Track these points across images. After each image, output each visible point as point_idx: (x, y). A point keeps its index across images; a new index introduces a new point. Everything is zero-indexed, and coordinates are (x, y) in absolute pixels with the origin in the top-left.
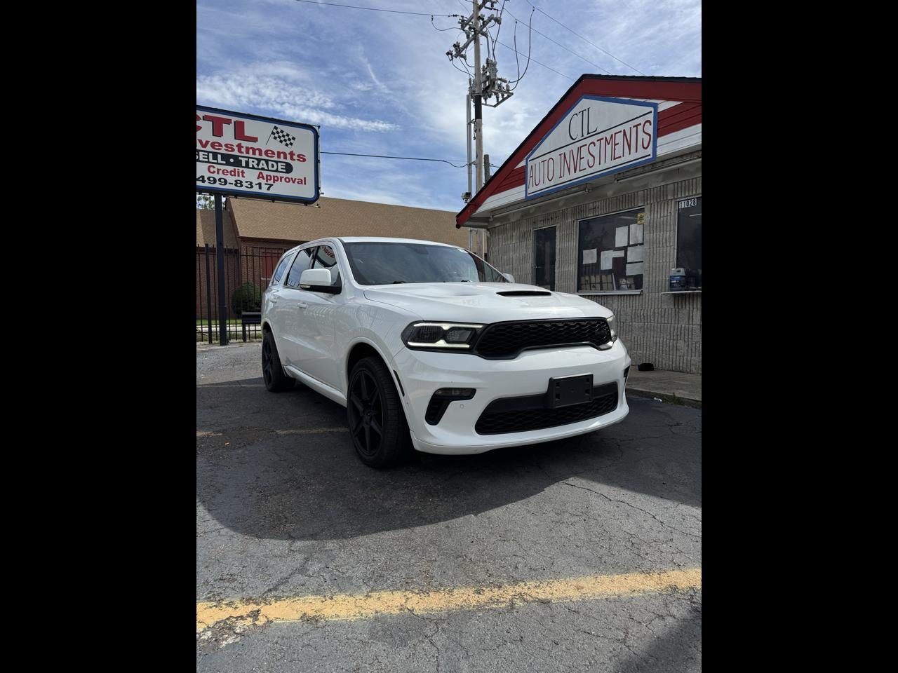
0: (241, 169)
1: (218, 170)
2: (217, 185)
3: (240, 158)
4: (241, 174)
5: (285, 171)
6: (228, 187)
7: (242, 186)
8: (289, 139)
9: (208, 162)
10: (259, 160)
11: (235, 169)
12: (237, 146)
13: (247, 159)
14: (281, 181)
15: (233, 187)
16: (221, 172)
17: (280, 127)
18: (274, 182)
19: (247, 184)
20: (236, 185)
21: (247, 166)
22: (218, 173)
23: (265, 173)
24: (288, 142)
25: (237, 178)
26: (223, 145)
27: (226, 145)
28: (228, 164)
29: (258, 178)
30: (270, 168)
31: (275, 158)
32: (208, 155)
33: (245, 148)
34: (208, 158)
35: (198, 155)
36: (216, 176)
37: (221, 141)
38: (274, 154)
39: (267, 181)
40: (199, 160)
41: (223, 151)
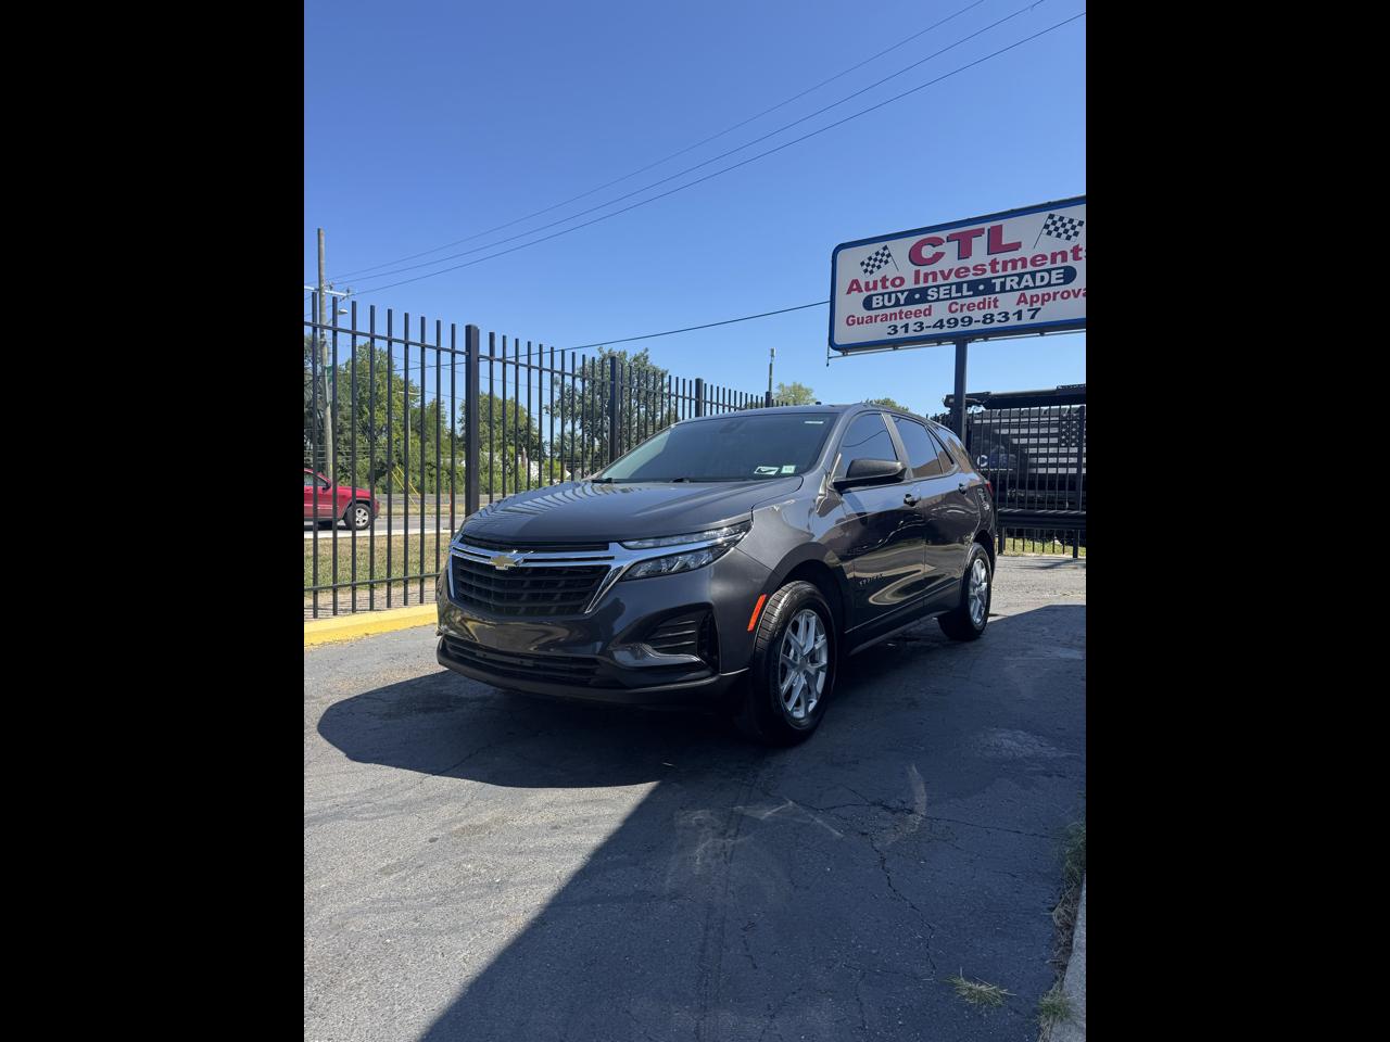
0: (993, 297)
1: (962, 306)
2: (959, 328)
3: (993, 281)
4: (992, 304)
5: (1062, 281)
6: (974, 327)
7: (992, 321)
9: (951, 298)
10: (1021, 276)
11: (985, 299)
12: (990, 264)
13: (1003, 280)
14: (1054, 299)
15: (980, 326)
16: (965, 308)
17: (1058, 213)
18: (1043, 304)
19: (1000, 318)
20: (984, 322)
21: (1003, 290)
22: (962, 310)
23: (1028, 293)
25: (987, 311)
26: (972, 269)
28: (977, 293)
29: (1018, 304)
30: (1038, 283)
31: (1048, 265)
32: (950, 289)
33: (1001, 263)
34: (950, 293)
35: (938, 292)
36: (959, 316)
37: (970, 263)
38: (1046, 259)
39: (1031, 305)
40: (938, 300)
41: (971, 277)
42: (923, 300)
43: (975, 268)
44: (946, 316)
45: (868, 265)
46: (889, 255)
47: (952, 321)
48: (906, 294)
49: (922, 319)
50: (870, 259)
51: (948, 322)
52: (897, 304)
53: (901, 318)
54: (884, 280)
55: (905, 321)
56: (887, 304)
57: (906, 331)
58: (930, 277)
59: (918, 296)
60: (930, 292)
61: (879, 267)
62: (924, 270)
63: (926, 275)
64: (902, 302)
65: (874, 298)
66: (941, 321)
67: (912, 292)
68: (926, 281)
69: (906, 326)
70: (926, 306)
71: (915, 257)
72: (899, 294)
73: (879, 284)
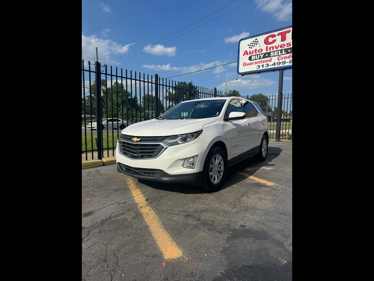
9: (278, 55)
11: (290, 55)
16: (283, 58)
28: (288, 53)
32: (278, 52)
34: (278, 54)
35: (274, 53)
36: (281, 61)
37: (285, 43)
40: (274, 56)
41: (286, 48)
42: (269, 56)
43: (287, 44)
44: (277, 61)
45: (250, 45)
46: (257, 42)
47: (279, 63)
48: (263, 54)
49: (268, 63)
50: (251, 43)
51: (277, 63)
52: (260, 58)
53: (261, 63)
54: (256, 50)
55: (262, 64)
56: (257, 58)
57: (263, 67)
58: (272, 48)
59: (267, 55)
60: (271, 54)
61: (254, 46)
62: (269, 46)
63: (270, 48)
64: (262, 57)
65: (252, 57)
66: (275, 63)
67: (265, 54)
68: (270, 50)
69: (263, 65)
70: (270, 58)
71: (266, 42)
72: (261, 55)
73: (254, 52)
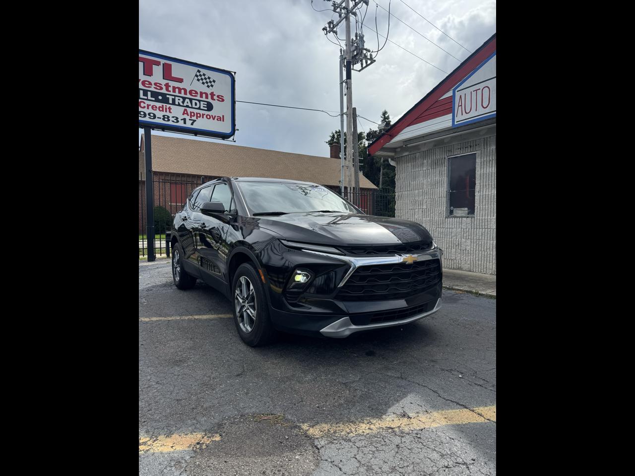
0: (168, 106)
1: (148, 106)
2: (147, 119)
3: (168, 96)
4: (168, 110)
5: (206, 109)
6: (156, 121)
7: (169, 120)
8: (210, 82)
10: (184, 99)
11: (163, 106)
12: (165, 85)
13: (173, 97)
14: (203, 117)
15: (161, 121)
16: (150, 107)
17: (203, 71)
19: (173, 119)
20: (164, 119)
21: (174, 103)
22: (148, 108)
23: (189, 110)
24: (209, 84)
25: (164, 113)
26: (153, 84)
27: (155, 84)
28: (157, 100)
29: (183, 114)
30: (194, 106)
31: (198, 98)
33: (172, 87)
36: (146, 111)
37: (152, 80)
38: (198, 94)
39: (191, 117)
41: (153, 89)
47: (142, 113)
